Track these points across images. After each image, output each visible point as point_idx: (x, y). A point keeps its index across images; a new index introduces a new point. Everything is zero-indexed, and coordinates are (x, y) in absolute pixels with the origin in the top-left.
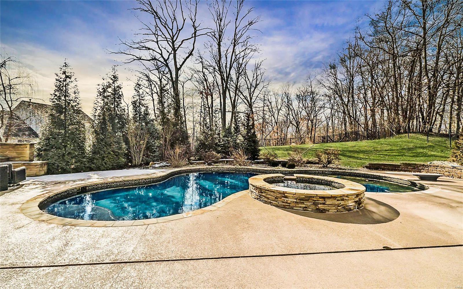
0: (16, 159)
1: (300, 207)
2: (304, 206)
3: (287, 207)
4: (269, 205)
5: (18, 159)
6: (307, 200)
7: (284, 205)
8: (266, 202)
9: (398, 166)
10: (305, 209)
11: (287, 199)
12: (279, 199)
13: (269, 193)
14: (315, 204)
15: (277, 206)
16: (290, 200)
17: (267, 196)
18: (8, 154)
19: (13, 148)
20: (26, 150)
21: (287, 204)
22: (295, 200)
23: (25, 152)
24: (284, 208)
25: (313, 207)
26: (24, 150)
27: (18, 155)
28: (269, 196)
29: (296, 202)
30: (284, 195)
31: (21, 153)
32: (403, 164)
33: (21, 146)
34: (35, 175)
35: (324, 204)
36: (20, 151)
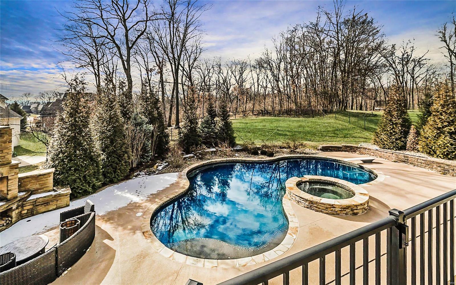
0: (39, 191)
1: (344, 213)
2: (346, 212)
3: (335, 214)
4: (321, 213)
5: (42, 190)
6: (348, 209)
7: (333, 213)
8: (317, 211)
9: (341, 148)
10: (346, 214)
11: (335, 209)
12: (329, 209)
13: (320, 205)
14: (352, 210)
15: (327, 214)
16: (337, 209)
17: (319, 207)
18: (30, 187)
19: (35, 179)
20: (50, 179)
21: (335, 212)
22: (340, 209)
23: (49, 181)
24: (332, 214)
25: (351, 212)
26: (47, 180)
27: (41, 186)
28: (321, 207)
29: (341, 211)
30: (333, 206)
31: (45, 184)
32: (344, 146)
33: (45, 176)
34: (66, 205)
35: (357, 209)
36: (43, 182)
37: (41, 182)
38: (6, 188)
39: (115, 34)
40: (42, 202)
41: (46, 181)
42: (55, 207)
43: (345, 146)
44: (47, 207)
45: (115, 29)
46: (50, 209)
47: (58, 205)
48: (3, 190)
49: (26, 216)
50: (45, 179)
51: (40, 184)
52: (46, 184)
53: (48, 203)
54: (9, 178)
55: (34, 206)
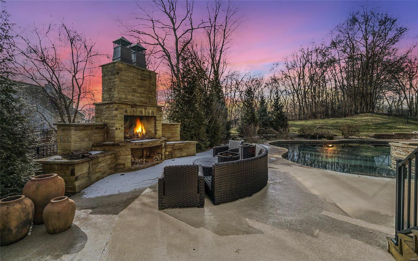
5: (173, 139)
9: (393, 136)
19: (168, 128)
23: (177, 131)
32: (397, 134)
33: (175, 126)
37: (172, 132)
38: (153, 129)
39: (164, 44)
40: (178, 147)
41: (175, 131)
42: (186, 154)
43: (399, 134)
44: (181, 153)
45: (164, 40)
46: (184, 155)
47: (188, 152)
48: (150, 130)
49: (168, 158)
50: (175, 129)
51: (171, 133)
52: (175, 134)
53: (182, 149)
54: (157, 118)
55: (173, 150)
